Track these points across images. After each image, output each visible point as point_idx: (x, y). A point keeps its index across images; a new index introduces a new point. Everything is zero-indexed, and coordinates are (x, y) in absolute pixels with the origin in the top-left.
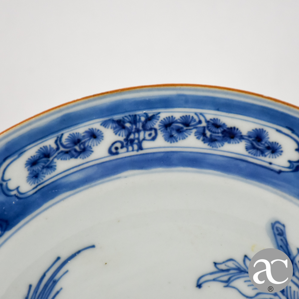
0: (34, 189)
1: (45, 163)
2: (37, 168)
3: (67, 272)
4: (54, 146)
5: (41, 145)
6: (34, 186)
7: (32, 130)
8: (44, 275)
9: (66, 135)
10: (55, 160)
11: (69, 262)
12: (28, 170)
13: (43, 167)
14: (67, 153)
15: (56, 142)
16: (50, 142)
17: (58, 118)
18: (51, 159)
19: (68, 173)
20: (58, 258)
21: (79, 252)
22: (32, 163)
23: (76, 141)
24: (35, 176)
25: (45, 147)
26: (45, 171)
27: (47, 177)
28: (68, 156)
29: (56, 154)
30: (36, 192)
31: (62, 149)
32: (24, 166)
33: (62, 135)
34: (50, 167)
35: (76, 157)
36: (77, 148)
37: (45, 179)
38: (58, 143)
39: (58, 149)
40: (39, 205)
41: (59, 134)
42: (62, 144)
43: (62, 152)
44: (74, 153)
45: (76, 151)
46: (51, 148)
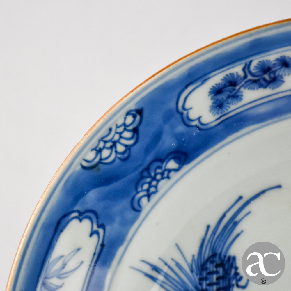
0: (217, 120)
1: (231, 92)
2: (222, 97)
3: (249, 213)
4: (241, 74)
5: (228, 72)
6: (217, 116)
7: (218, 55)
8: (224, 216)
9: (255, 62)
10: (242, 89)
11: (252, 202)
12: (212, 99)
13: (229, 97)
14: (255, 81)
15: (244, 69)
16: (237, 70)
17: (247, 43)
18: (237, 88)
19: (255, 104)
20: (240, 198)
21: (263, 192)
22: (217, 91)
23: (266, 69)
24: (218, 106)
25: (232, 75)
26: (230, 100)
27: (233, 107)
28: (256, 85)
29: (243, 83)
30: (219, 124)
31: (250, 77)
32: (207, 94)
33: (251, 61)
34: (236, 97)
35: (265, 87)
36: (267, 77)
37: (230, 109)
38: (246, 70)
39: (245, 77)
40: (222, 138)
41: (247, 61)
42: (250, 72)
43: (250, 80)
44: (263, 82)
45: (265, 80)
46: (238, 76)
